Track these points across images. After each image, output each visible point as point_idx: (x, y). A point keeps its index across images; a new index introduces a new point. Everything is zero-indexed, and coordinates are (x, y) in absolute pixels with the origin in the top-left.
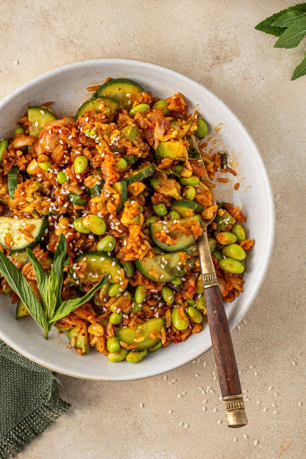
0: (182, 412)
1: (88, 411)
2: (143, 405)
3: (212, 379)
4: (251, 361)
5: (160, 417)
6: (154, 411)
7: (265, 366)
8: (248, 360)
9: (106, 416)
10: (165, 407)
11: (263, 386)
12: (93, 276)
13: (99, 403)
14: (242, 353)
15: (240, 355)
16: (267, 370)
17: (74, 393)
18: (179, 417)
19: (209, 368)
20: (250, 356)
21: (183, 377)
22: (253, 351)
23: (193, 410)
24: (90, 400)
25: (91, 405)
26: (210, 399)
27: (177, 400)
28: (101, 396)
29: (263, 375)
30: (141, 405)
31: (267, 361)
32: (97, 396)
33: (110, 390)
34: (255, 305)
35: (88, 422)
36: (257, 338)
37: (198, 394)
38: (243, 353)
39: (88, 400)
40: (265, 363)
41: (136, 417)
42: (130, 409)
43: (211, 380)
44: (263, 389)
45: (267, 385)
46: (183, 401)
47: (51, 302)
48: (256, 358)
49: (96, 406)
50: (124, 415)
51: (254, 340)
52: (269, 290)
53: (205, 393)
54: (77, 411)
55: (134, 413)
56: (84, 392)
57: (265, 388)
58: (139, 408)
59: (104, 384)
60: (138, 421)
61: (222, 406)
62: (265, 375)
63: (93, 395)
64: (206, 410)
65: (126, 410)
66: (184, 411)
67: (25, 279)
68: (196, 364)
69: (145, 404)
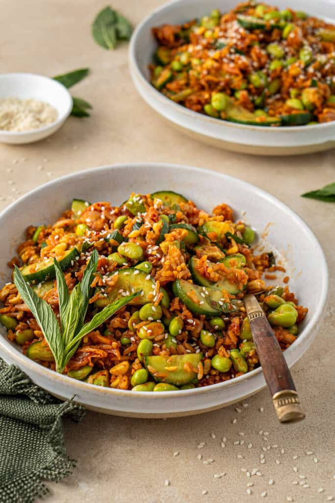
0: (220, 494)
1: (97, 485)
2: (169, 484)
3: (260, 462)
4: (309, 447)
5: (190, 497)
6: (183, 491)
7: (327, 454)
8: (305, 447)
9: (119, 492)
10: (197, 487)
11: (326, 473)
12: (124, 294)
13: (112, 477)
14: (297, 439)
15: (295, 441)
16: (330, 458)
17: (81, 465)
18: (216, 498)
19: (256, 452)
20: (307, 443)
21: (222, 458)
22: (310, 438)
23: (235, 493)
24: (100, 474)
25: (101, 479)
26: (257, 483)
27: (214, 481)
28: (116, 470)
29: (326, 463)
30: (167, 483)
31: (329, 449)
32: (110, 470)
33: (128, 465)
34: (312, 396)
35: (95, 497)
36: (315, 426)
37: (241, 476)
38: (299, 440)
39: (98, 473)
40: (327, 451)
41: (159, 495)
42: (151, 486)
43: (258, 464)
44: (327, 477)
45: (330, 473)
46: (222, 483)
47: (72, 320)
48: (316, 445)
49: (107, 481)
50: (143, 492)
51: (313, 428)
52: (328, 383)
53: (251, 476)
54: (81, 485)
55: (157, 491)
56: (94, 465)
57: (329, 476)
58: (163, 486)
59: (121, 459)
60: (161, 499)
61: (272, 491)
62: (328, 463)
63: (106, 469)
64: (252, 493)
65: (146, 487)
66: (222, 493)
67: (46, 302)
68: (239, 446)
69: (171, 482)
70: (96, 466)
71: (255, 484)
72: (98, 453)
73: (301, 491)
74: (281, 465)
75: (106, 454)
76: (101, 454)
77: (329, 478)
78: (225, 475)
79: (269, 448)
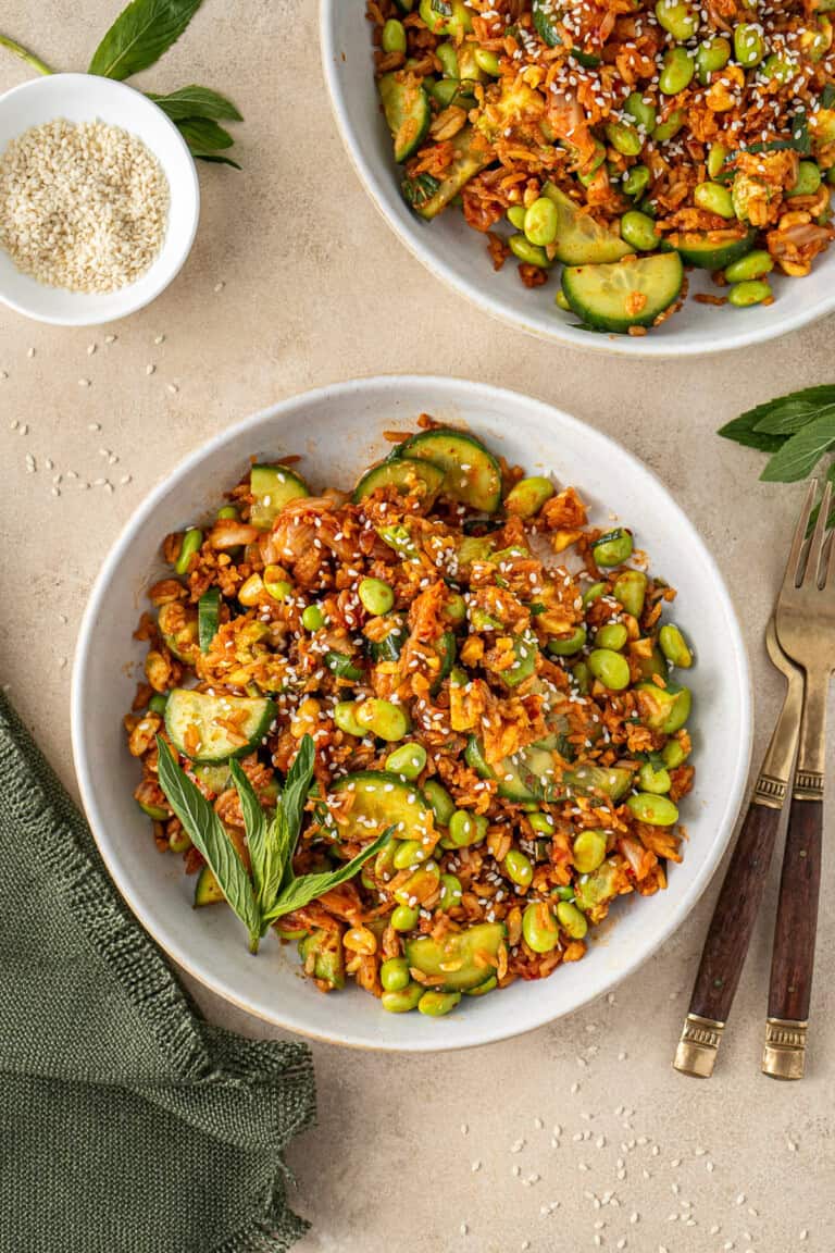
1: (349, 1240)
2: (468, 1230)
3: (616, 1177)
4: (700, 1138)
6: (490, 1243)
7: (731, 1151)
8: (694, 1137)
10: (513, 1235)
11: (725, 1193)
12: (367, 824)
13: (372, 1222)
14: (681, 1120)
15: (677, 1125)
16: (733, 1159)
17: (319, 1198)
19: (609, 1153)
20: (698, 1127)
21: (553, 1171)
22: (704, 1116)
24: (352, 1215)
25: (355, 1225)
26: (611, 1220)
27: (540, 1220)
28: (378, 1207)
29: (726, 1171)
30: (463, 1229)
31: (734, 1140)
32: (369, 1207)
33: (397, 1193)
36: (713, 1089)
37: (585, 1208)
38: (685, 1122)
39: (348, 1213)
40: (731, 1143)
42: (438, 1237)
43: (614, 1179)
44: (726, 1200)
45: (733, 1191)
46: (553, 1223)
47: (271, 877)
48: (712, 1133)
49: (365, 1229)
51: (709, 1094)
53: (601, 1205)
54: (325, 1239)
55: (447, 1245)
56: (340, 1198)
57: (729, 1198)
58: (457, 1236)
59: (385, 1181)
61: (635, 1234)
62: (730, 1170)
63: (360, 1205)
64: (602, 1241)
65: (430, 1237)
66: (553, 1244)
67: (221, 823)
68: (582, 1143)
69: (470, 1226)
70: (343, 1200)
71: (608, 1223)
72: (344, 1172)
73: (683, 1233)
74: (653, 1179)
75: (357, 1173)
76: (350, 1173)
77: (730, 1203)
78: (559, 1205)
79: (631, 1144)
